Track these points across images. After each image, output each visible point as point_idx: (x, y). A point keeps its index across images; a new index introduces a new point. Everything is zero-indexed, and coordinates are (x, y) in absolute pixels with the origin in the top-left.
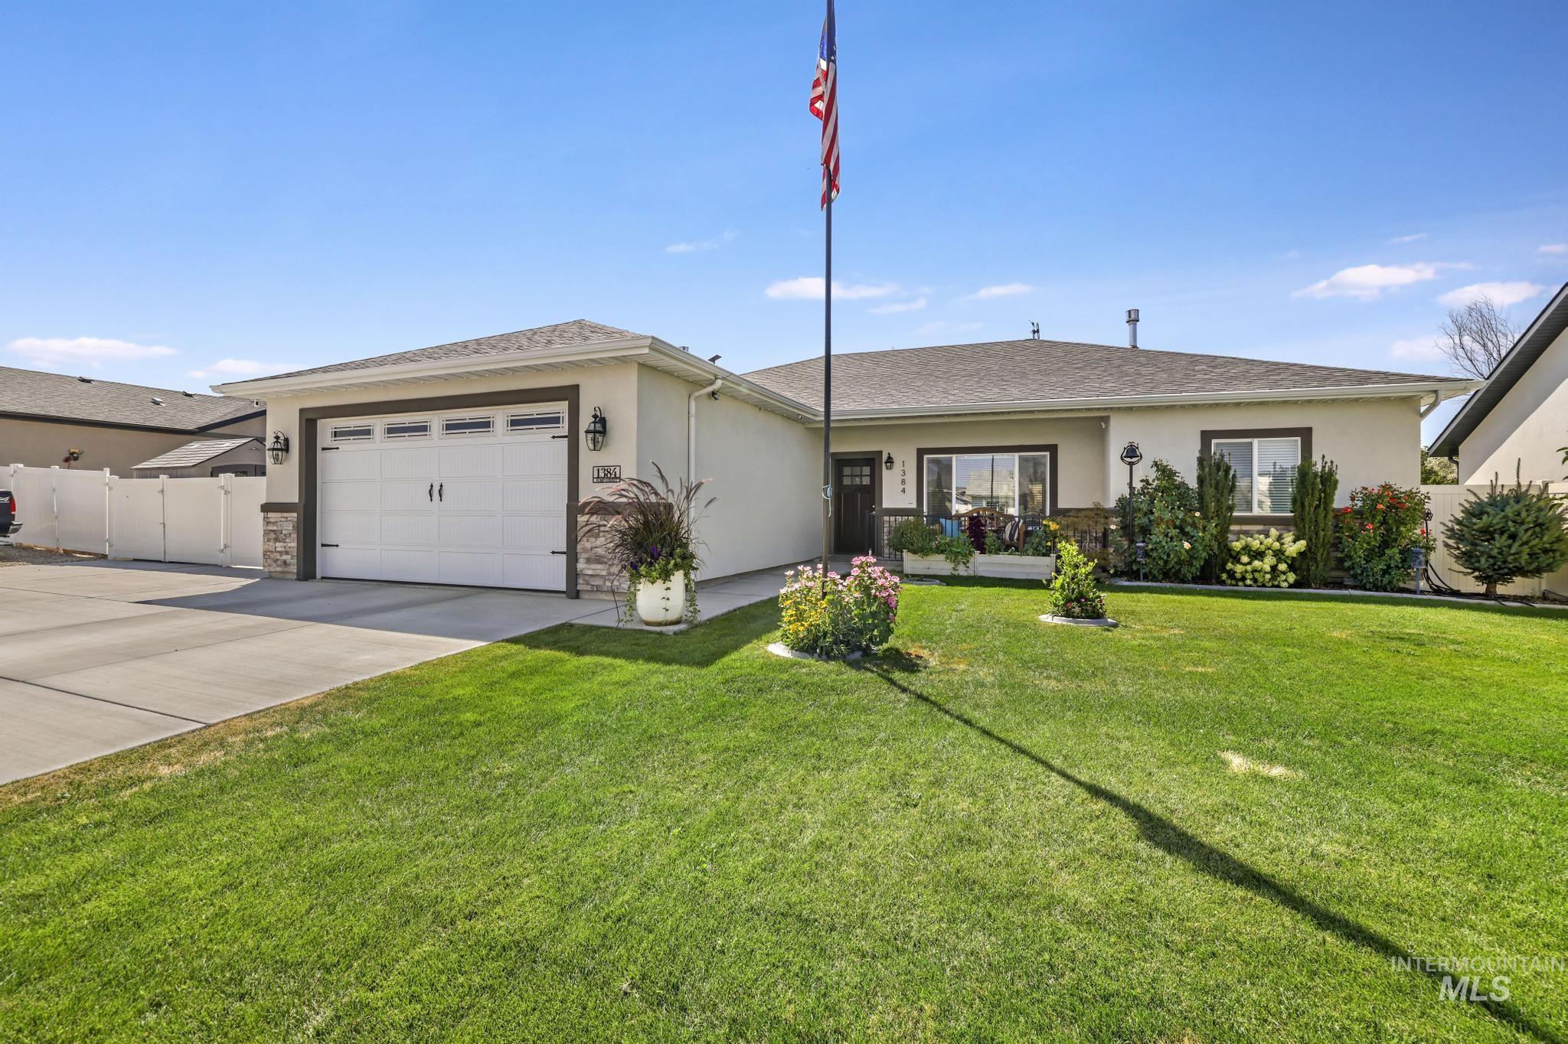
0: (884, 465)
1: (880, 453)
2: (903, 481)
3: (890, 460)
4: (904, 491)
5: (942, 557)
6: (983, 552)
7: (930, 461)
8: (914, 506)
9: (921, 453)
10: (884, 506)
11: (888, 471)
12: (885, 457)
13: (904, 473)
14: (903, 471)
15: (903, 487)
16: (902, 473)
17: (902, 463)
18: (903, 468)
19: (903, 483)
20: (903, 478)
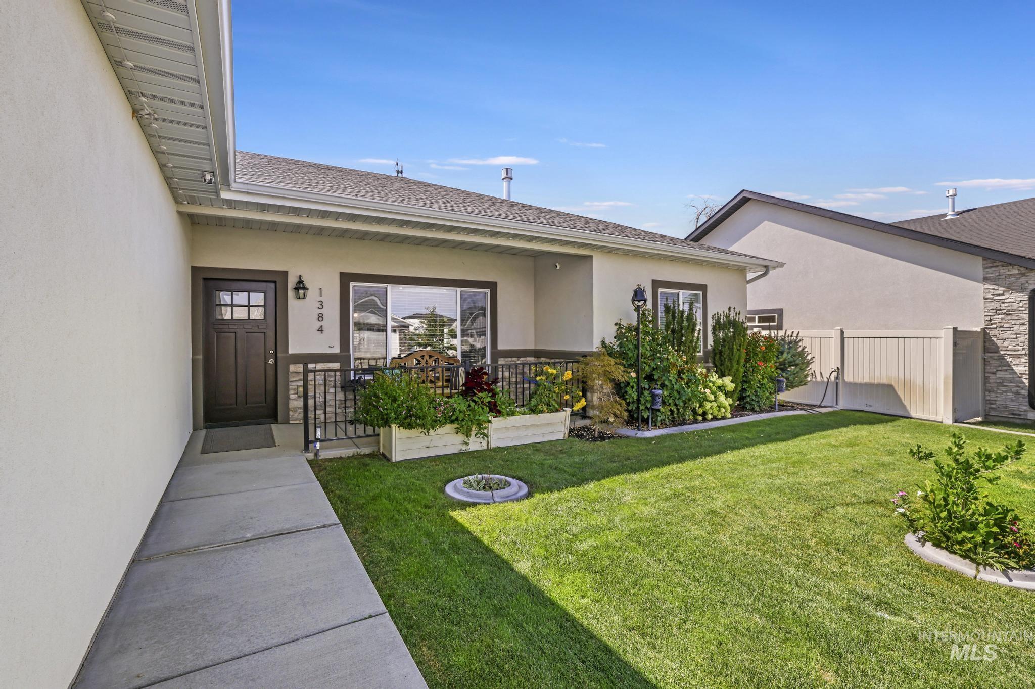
0: (291, 294)
1: (285, 274)
2: (321, 317)
3: (300, 286)
4: (321, 330)
5: (448, 428)
6: (499, 413)
7: (359, 294)
8: (337, 350)
9: (346, 279)
10: (290, 352)
11: (300, 302)
12: (292, 282)
13: (322, 304)
14: (320, 303)
15: (320, 324)
16: (318, 305)
17: (320, 291)
18: (320, 299)
19: (320, 319)
20: (320, 311)
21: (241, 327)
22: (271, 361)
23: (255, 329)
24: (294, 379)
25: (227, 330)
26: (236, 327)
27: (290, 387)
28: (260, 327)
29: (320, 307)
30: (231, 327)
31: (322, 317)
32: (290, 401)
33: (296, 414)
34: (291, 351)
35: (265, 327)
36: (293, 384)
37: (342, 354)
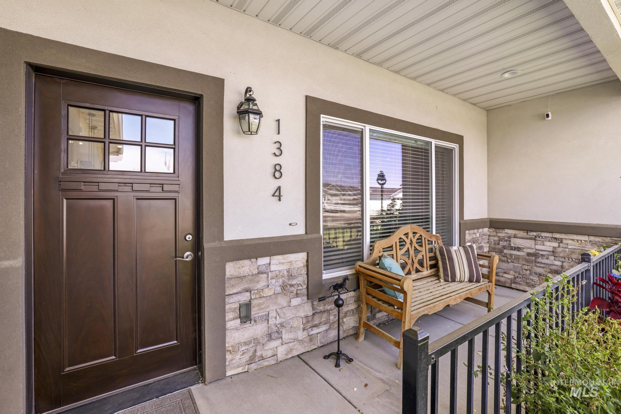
0: (229, 123)
1: (219, 83)
2: (277, 171)
4: (278, 194)
8: (301, 230)
10: (226, 239)
11: (245, 141)
12: (231, 99)
13: (279, 148)
14: (277, 145)
15: (277, 183)
16: (274, 148)
17: (275, 124)
18: (277, 138)
19: (277, 174)
20: (277, 160)
21: (128, 188)
22: (188, 256)
23: (156, 191)
24: (235, 291)
25: (92, 195)
26: (115, 187)
27: (227, 307)
28: (166, 188)
29: (278, 153)
30: (103, 186)
31: (280, 171)
32: (228, 333)
33: (238, 357)
34: (229, 236)
35: (176, 188)
36: (232, 300)
37: (309, 236)
